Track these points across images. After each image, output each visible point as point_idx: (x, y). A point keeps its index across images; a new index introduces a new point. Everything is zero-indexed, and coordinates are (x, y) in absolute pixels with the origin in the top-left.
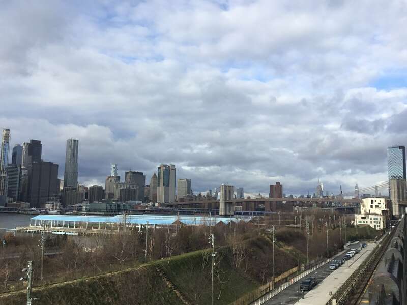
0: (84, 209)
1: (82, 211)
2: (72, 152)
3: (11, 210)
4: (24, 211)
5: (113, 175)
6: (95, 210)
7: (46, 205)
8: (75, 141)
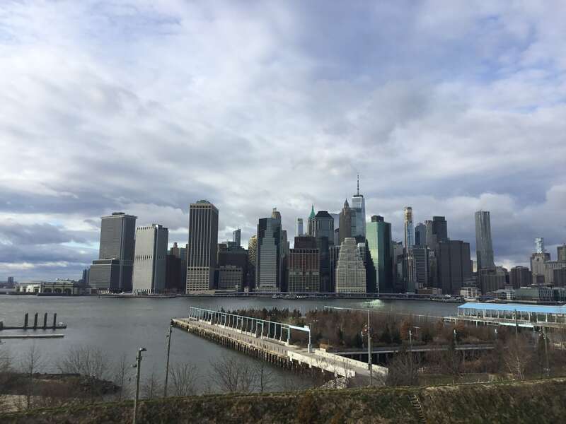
0: (509, 295)
1: (506, 298)
2: (484, 227)
3: (423, 297)
4: (438, 298)
5: (539, 251)
6: (524, 298)
7: (462, 291)
8: (485, 213)
